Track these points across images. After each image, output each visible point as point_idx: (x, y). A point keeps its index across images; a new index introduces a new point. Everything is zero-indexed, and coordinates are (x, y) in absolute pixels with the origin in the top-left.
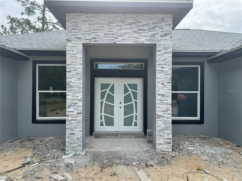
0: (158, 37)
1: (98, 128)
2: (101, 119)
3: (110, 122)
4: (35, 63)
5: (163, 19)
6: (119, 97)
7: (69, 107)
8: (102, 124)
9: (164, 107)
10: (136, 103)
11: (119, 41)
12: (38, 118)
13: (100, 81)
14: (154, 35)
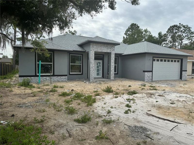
0: (112, 51)
4: (70, 54)
6: (95, 66)
7: (91, 68)
10: (100, 68)
11: (103, 51)
12: (70, 73)
14: (111, 50)
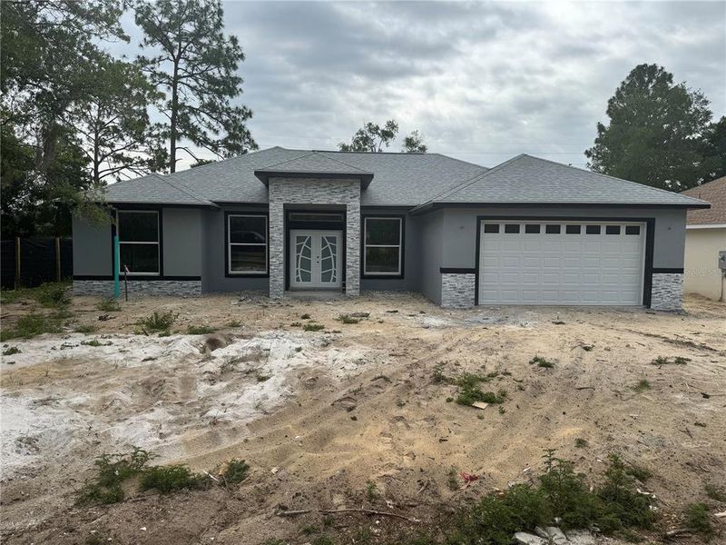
0: (348, 199)
1: (294, 283)
2: (297, 274)
3: (306, 277)
4: (226, 213)
5: (352, 184)
6: (316, 250)
7: (273, 257)
8: (298, 280)
9: (353, 259)
10: (335, 257)
11: (315, 201)
12: (230, 272)
13: (295, 234)
14: (344, 197)
